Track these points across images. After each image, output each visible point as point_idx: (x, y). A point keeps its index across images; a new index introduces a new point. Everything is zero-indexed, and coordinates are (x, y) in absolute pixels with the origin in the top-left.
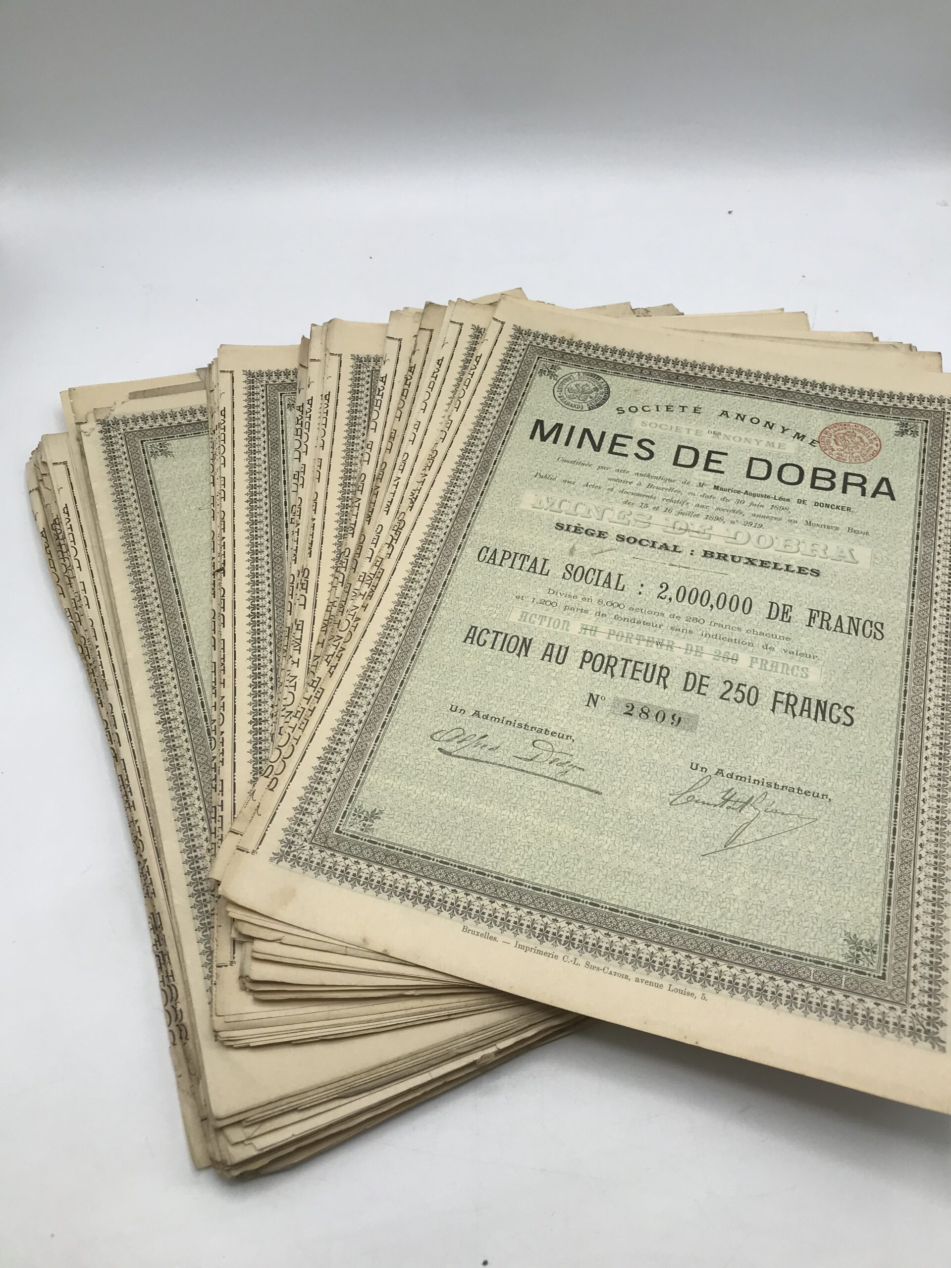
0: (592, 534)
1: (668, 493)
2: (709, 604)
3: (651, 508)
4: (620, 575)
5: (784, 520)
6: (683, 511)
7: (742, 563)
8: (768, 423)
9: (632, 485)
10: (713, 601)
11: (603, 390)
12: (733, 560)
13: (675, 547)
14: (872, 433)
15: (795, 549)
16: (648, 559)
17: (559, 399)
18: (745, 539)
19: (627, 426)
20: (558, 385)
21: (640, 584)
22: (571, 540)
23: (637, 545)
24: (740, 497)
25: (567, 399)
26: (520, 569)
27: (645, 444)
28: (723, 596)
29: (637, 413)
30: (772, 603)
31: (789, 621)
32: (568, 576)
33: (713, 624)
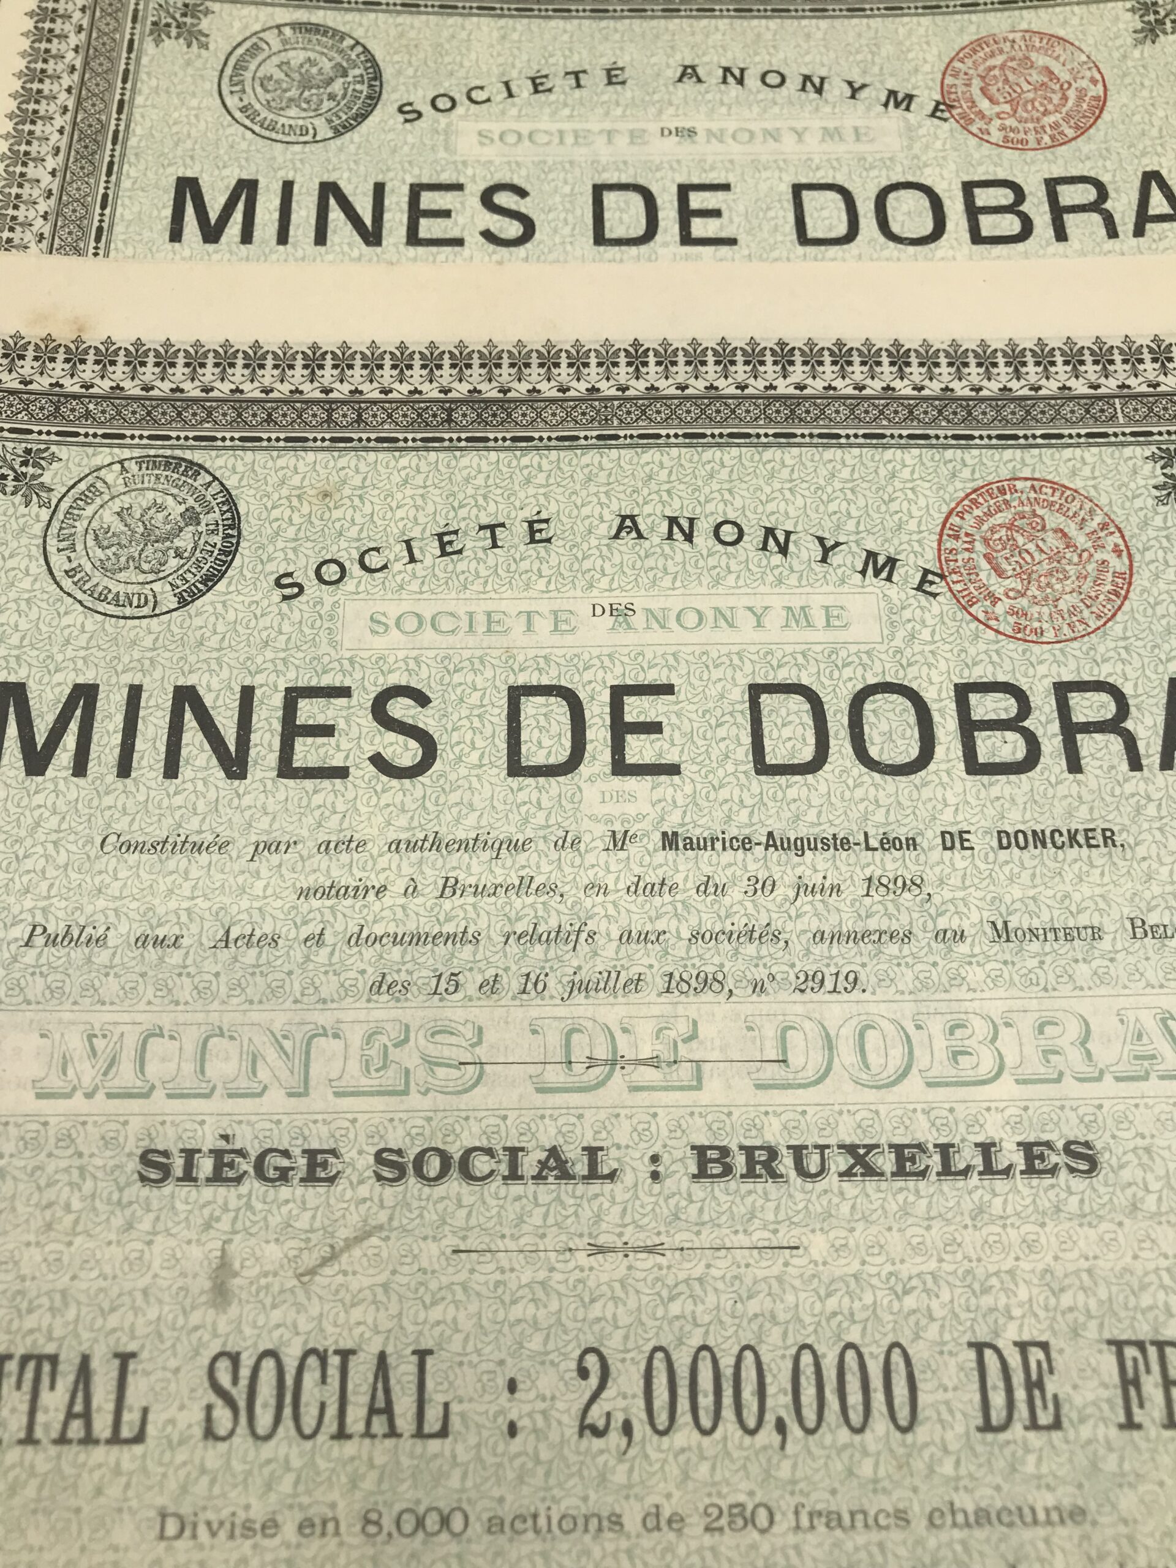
0: (284, 1175)
1: (518, 903)
2: (770, 1418)
3: (471, 989)
4: (422, 1355)
5: (923, 938)
6: (583, 975)
7: (832, 1180)
8: (770, 532)
9: (387, 900)
10: (779, 1401)
11: (217, 515)
12: (802, 1171)
13: (592, 1152)
14: (1088, 505)
15: (988, 1065)
16: (511, 1245)
17: (67, 583)
18: (817, 1059)
19: (325, 648)
20: (56, 524)
21: (502, 1382)
22: (208, 1226)
23: (454, 1185)
24: (755, 862)
25: (97, 577)
26: (29, 1440)
27: (400, 708)
28: (806, 1358)
29: (349, 585)
30: (979, 1347)
31: (1057, 1425)
32: (222, 1416)
33: (805, 1521)
